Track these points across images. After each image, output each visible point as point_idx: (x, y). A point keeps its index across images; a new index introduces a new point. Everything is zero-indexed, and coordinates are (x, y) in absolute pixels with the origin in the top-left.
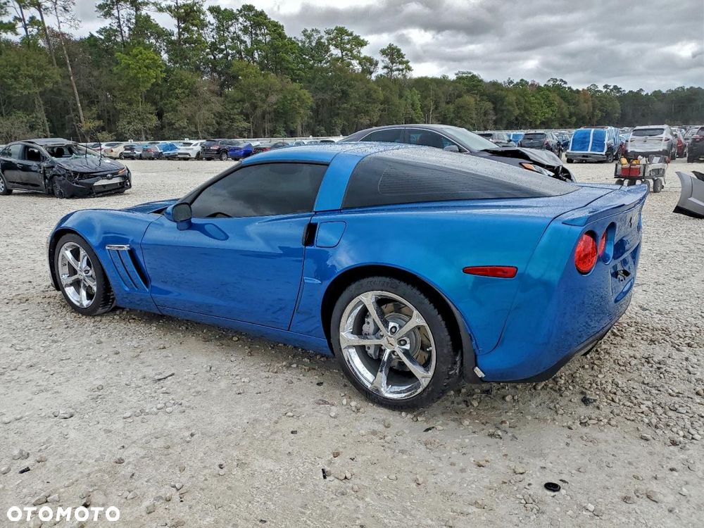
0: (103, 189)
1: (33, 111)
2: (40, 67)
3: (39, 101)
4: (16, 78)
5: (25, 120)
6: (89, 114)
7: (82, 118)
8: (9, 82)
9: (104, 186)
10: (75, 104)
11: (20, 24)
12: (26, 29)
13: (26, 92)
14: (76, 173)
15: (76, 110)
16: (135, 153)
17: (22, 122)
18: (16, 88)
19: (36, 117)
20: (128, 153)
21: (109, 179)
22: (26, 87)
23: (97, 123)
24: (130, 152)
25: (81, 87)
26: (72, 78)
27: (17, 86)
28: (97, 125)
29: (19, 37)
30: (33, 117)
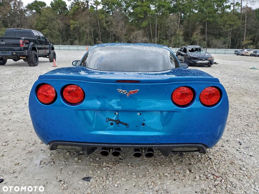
0: (200, 64)
1: (227, 37)
2: (234, 21)
3: (230, 33)
4: (224, 26)
5: (223, 40)
6: (248, 38)
7: (244, 40)
8: (221, 27)
9: (201, 63)
10: (244, 34)
11: (232, 5)
12: (234, 7)
13: (226, 30)
14: (193, 58)
15: (243, 37)
16: (257, 54)
17: (222, 41)
18: (223, 29)
19: (227, 39)
20: (254, 54)
21: (203, 61)
22: (227, 28)
23: (250, 41)
24: (255, 53)
25: (248, 27)
26: (245, 24)
27: (224, 28)
28: (249, 42)
29: (230, 10)
30: (226, 39)
